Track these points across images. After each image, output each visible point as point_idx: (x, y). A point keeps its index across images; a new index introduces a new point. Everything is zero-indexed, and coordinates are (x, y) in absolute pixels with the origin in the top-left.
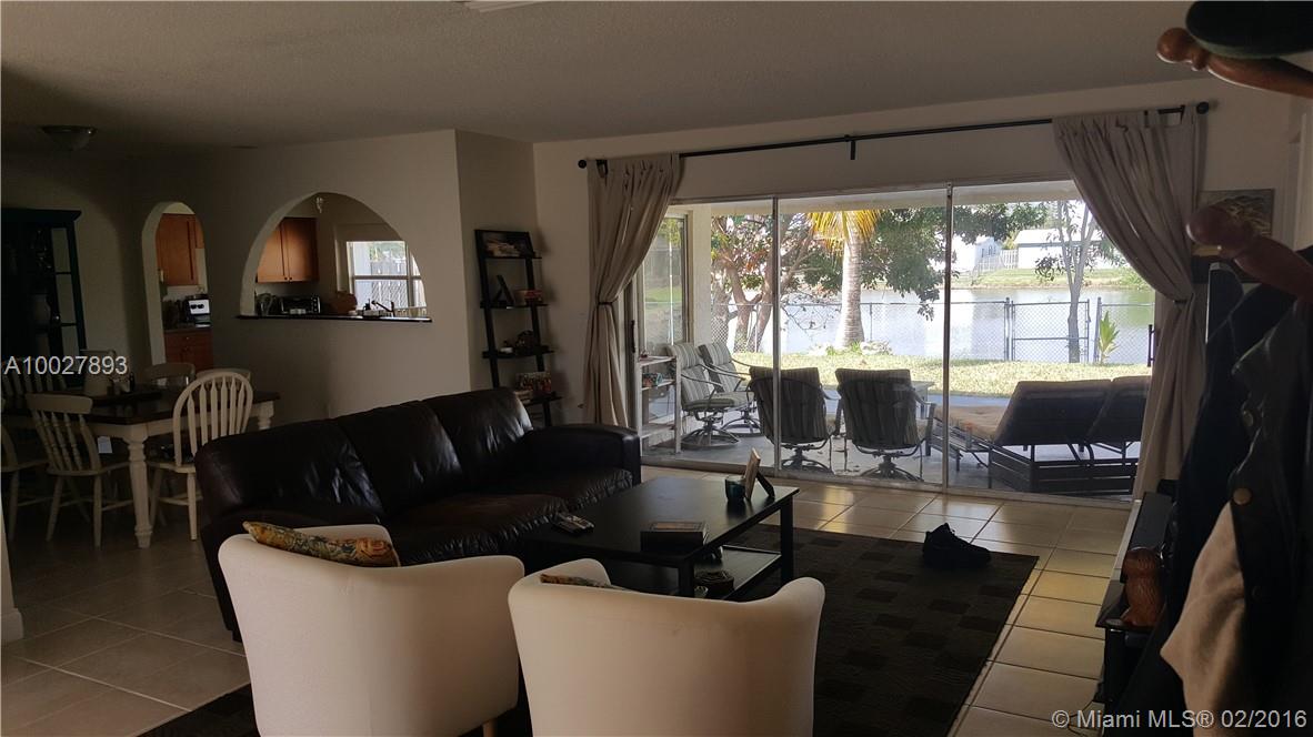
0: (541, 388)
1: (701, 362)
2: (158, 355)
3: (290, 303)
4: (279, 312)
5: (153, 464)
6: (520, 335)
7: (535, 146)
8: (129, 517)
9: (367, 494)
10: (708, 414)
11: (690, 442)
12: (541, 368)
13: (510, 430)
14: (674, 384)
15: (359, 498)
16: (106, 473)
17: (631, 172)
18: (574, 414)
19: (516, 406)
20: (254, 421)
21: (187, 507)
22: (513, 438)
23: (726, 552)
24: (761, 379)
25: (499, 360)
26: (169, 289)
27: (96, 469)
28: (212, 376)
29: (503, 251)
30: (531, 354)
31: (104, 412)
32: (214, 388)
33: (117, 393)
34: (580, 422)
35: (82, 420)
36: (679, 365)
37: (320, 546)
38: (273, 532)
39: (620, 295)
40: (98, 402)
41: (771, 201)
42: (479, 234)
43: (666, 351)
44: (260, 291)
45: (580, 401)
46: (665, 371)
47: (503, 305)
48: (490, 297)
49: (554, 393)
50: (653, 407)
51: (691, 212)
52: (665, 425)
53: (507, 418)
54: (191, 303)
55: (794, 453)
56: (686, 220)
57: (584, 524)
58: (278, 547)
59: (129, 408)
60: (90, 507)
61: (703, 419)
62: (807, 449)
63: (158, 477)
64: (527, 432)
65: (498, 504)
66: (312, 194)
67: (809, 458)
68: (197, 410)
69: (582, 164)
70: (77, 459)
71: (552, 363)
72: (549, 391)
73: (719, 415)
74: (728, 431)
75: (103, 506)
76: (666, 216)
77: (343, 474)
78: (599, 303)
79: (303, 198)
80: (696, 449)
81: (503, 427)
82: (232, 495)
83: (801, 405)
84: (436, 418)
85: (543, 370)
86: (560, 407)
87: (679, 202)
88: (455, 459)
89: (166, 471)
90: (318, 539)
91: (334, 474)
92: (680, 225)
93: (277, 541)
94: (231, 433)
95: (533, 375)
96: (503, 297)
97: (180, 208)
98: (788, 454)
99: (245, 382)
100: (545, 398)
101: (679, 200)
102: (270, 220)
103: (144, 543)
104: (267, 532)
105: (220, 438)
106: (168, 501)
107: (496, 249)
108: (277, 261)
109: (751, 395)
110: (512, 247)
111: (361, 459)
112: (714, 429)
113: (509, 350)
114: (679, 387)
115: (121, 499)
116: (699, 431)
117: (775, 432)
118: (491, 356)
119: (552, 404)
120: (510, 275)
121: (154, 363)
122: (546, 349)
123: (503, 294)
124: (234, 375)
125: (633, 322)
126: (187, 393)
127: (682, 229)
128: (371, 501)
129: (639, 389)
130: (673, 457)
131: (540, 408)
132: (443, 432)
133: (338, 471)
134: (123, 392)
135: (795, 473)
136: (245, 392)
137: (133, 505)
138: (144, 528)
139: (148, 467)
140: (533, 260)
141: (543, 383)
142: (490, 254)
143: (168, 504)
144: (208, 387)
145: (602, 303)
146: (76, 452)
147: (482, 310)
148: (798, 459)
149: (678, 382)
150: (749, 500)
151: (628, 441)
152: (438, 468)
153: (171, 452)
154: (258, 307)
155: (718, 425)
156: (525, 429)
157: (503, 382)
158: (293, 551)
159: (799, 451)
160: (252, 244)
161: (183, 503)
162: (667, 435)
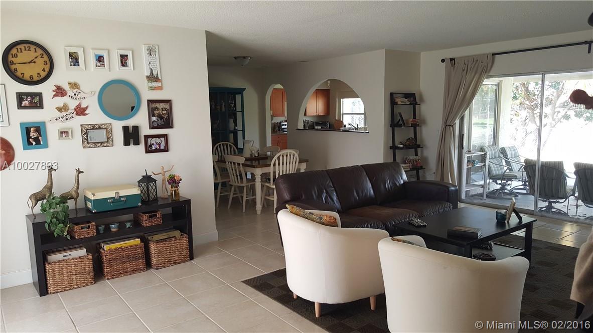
0: (415, 163)
1: (502, 156)
2: (269, 143)
3: (318, 124)
4: (314, 128)
5: (263, 183)
6: (407, 140)
7: (422, 54)
8: (254, 202)
9: (335, 202)
10: (503, 181)
11: (492, 195)
12: (416, 155)
13: (396, 180)
14: (485, 165)
15: (332, 203)
16: (248, 185)
17: (467, 63)
18: (431, 175)
19: (400, 170)
20: (299, 170)
21: (273, 201)
22: (398, 184)
23: (496, 245)
24: (530, 166)
25: (396, 150)
26: (274, 118)
27: (245, 184)
28: (284, 152)
29: (402, 102)
30: (413, 148)
31: (249, 163)
32: (285, 156)
33: (253, 156)
34: (433, 180)
35: (241, 165)
36: (488, 156)
37: (311, 216)
38: (296, 209)
39: (457, 122)
40: (247, 160)
41: (541, 75)
42: (392, 94)
43: (482, 149)
44: (306, 119)
45: (434, 170)
46: (480, 158)
47: (400, 126)
48: (395, 123)
49: (422, 166)
50: (473, 176)
51: (501, 81)
52: (479, 185)
53: (396, 176)
54: (282, 123)
55: (548, 204)
56: (498, 86)
57: (423, 223)
58: (297, 215)
59: (257, 162)
60: (242, 197)
61: (500, 184)
62: (555, 202)
63: (265, 189)
64: (405, 183)
65: (387, 211)
66: (326, 80)
67: (556, 207)
68: (279, 164)
69: (443, 61)
70: (239, 179)
71: (422, 153)
72: (419, 165)
73: (509, 182)
74: (514, 191)
75: (247, 197)
76: (484, 83)
77: (327, 192)
78: (446, 126)
79: (323, 81)
80: (494, 198)
81: (394, 179)
82: (287, 196)
83: (553, 180)
84: (365, 173)
85: (417, 156)
86: (424, 173)
87: (491, 77)
88: (372, 191)
89: (268, 186)
90: (310, 213)
91: (323, 192)
92: (495, 87)
93: (297, 212)
94: (290, 173)
95: (412, 157)
96: (401, 122)
97: (279, 86)
98: (543, 204)
99: (296, 155)
100: (417, 168)
101: (491, 76)
102: (311, 90)
103: (259, 212)
104: (294, 209)
105: (286, 174)
106: (268, 198)
107: (399, 101)
108: (314, 107)
109: (525, 173)
110: (407, 100)
111: (334, 187)
112: (506, 189)
113: (401, 146)
114: (487, 167)
115: (253, 196)
116: (497, 190)
117: (536, 192)
118: (394, 148)
119: (421, 171)
120: (405, 112)
121: (267, 146)
122: (419, 146)
123: (401, 121)
124: (292, 152)
125: (463, 135)
126: (276, 157)
127: (496, 90)
128: (337, 204)
129: (465, 167)
130: (482, 201)
131: (415, 172)
132: (368, 179)
133: (325, 191)
134: (255, 156)
135: (546, 214)
136: (296, 158)
137: (256, 198)
138: (259, 207)
139: (261, 184)
140: (416, 106)
141: (417, 161)
142: (396, 104)
143: (269, 199)
144: (283, 156)
145: (448, 125)
146: (239, 177)
147: (391, 128)
148: (549, 207)
149: (487, 164)
150: (508, 222)
151: (452, 190)
152: (364, 194)
153: (269, 180)
154: (304, 126)
155: (509, 188)
156: (404, 180)
157: (398, 160)
158: (302, 216)
159: (550, 203)
160: (303, 100)
161: (272, 199)
162: (480, 191)
